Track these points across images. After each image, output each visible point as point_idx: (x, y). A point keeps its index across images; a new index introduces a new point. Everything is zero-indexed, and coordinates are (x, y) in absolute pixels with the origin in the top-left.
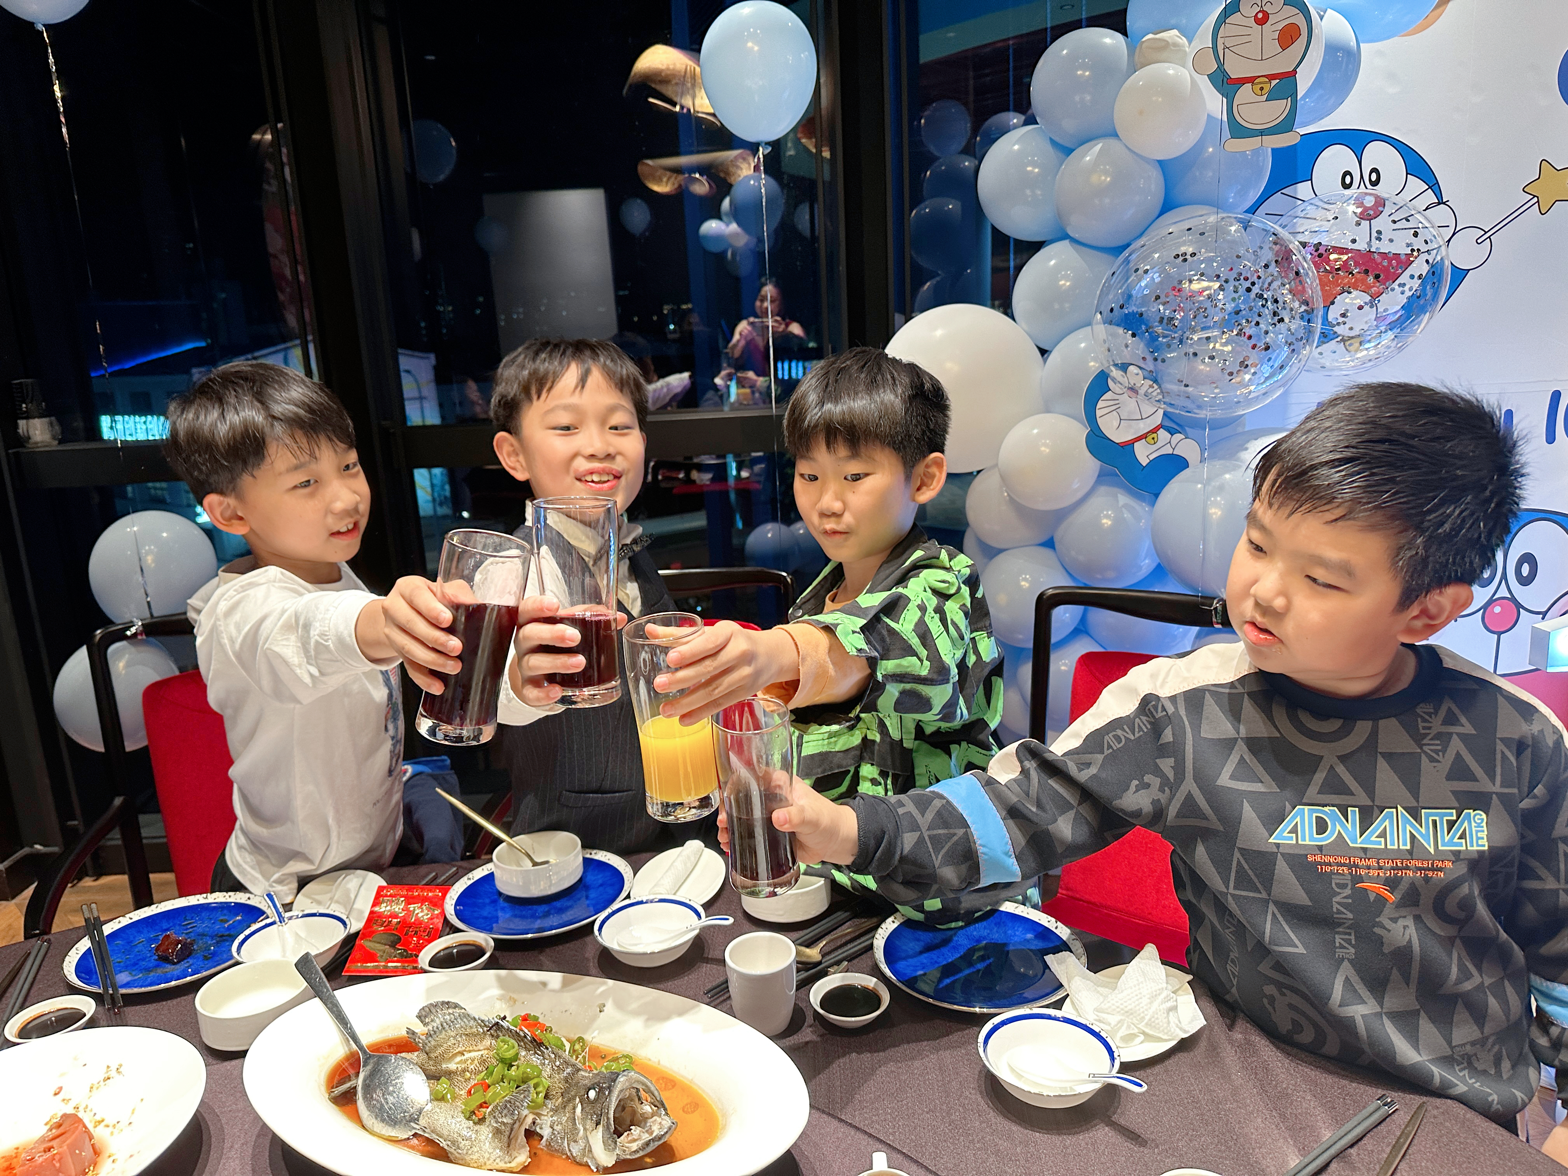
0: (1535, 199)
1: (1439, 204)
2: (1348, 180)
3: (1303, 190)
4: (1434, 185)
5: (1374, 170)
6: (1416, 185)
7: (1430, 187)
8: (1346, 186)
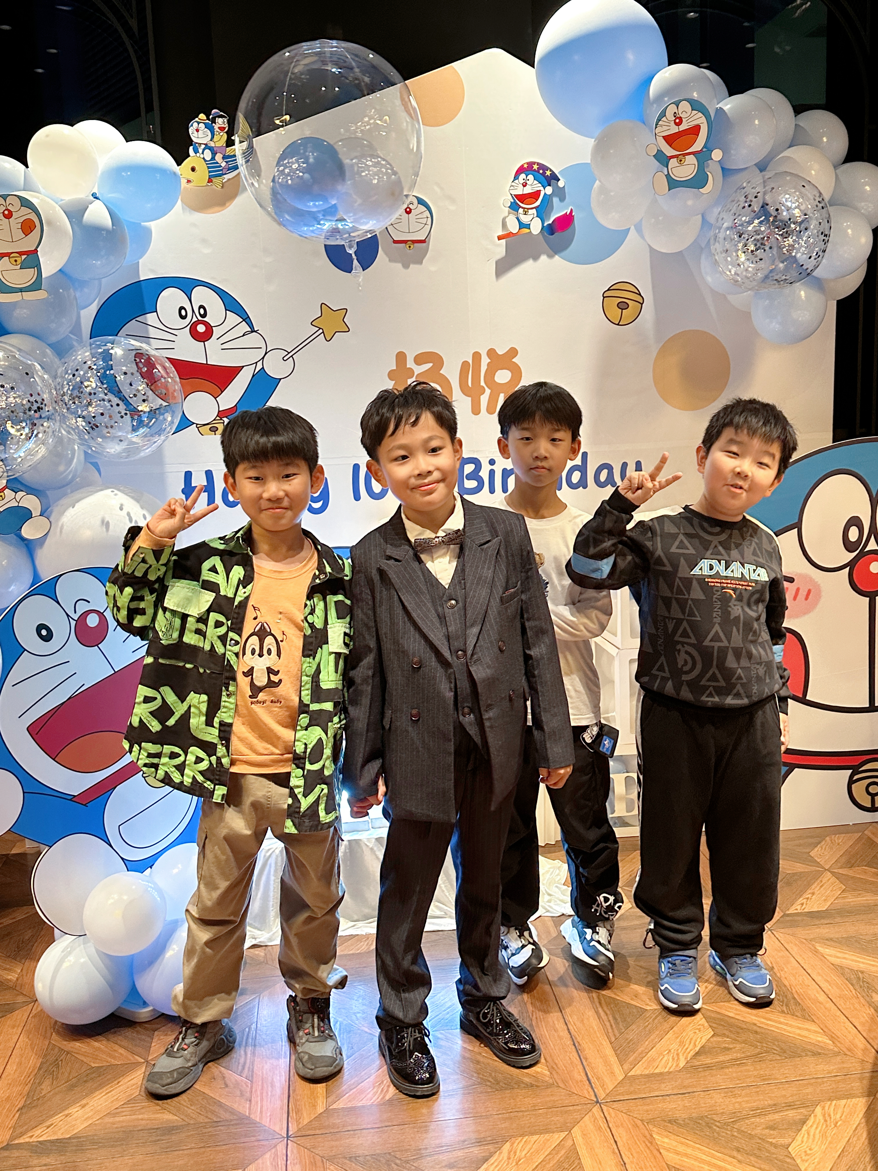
0: (321, 331)
1: (252, 332)
2: (183, 313)
3: (151, 318)
4: (246, 319)
5: (201, 307)
6: (233, 318)
7: (244, 320)
8: (183, 318)
